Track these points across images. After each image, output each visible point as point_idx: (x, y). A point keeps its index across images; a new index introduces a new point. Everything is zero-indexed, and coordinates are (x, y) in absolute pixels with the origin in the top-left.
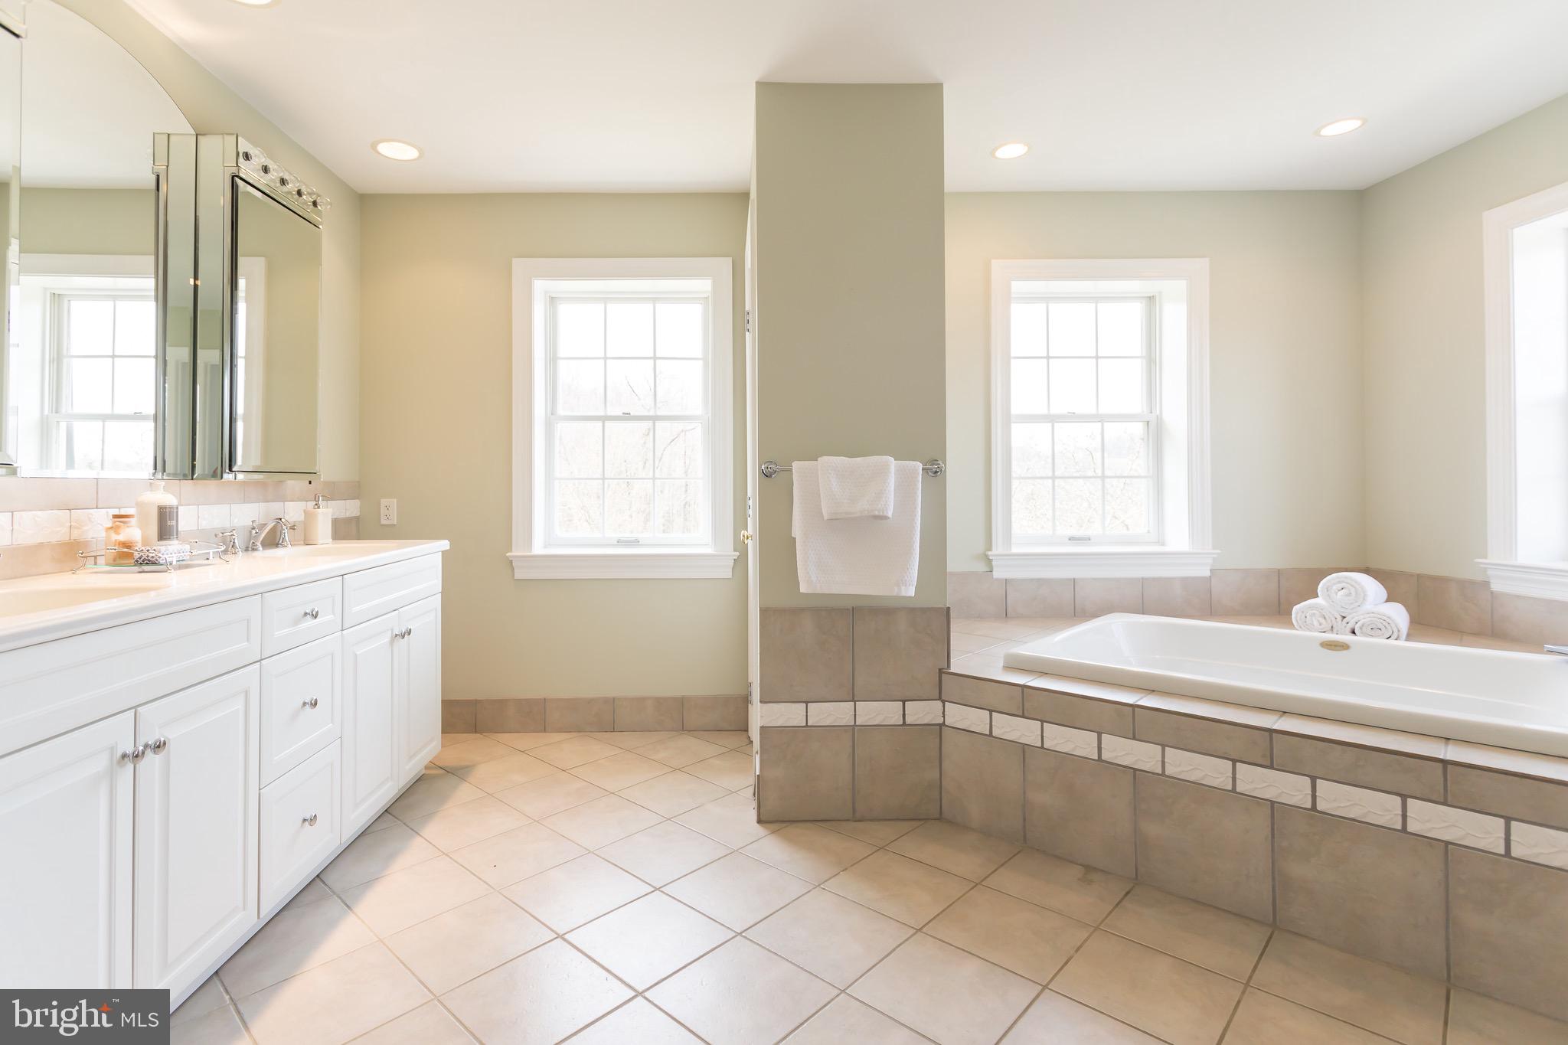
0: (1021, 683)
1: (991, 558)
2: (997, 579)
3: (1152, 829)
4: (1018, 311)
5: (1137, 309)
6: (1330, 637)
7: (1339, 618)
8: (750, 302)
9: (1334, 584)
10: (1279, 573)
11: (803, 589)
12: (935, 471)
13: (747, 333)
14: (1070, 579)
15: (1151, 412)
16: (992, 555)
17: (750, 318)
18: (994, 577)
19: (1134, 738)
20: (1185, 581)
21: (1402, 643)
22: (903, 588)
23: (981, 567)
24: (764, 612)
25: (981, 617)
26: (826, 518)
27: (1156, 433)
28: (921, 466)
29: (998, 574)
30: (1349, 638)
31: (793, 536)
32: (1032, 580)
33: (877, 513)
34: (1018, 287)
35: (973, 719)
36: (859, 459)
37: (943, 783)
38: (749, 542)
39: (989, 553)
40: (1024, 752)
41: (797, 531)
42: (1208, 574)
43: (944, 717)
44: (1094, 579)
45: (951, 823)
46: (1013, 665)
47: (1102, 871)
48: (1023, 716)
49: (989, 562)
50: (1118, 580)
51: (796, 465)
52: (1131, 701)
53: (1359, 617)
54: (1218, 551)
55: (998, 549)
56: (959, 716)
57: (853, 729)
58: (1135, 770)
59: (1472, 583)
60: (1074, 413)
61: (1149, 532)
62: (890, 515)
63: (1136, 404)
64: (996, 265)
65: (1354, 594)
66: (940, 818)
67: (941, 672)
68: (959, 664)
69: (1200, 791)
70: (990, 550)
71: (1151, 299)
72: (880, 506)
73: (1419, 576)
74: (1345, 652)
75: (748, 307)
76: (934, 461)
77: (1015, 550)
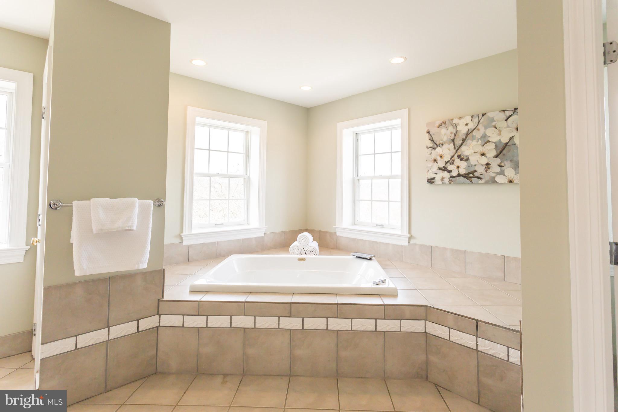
0: (198, 300)
1: (182, 236)
2: (185, 245)
3: (250, 351)
4: (198, 129)
5: (242, 135)
6: (300, 256)
7: (302, 249)
8: (46, 101)
9: (301, 238)
10: (284, 233)
11: (77, 273)
12: (160, 204)
13: (43, 120)
14: (215, 242)
15: (246, 175)
16: (183, 235)
17: (45, 111)
18: (184, 245)
19: (245, 315)
20: (257, 239)
21: (318, 256)
22: (141, 265)
23: (178, 241)
24: (47, 290)
25: (177, 263)
26: (95, 232)
27: (247, 182)
28: (152, 203)
29: (185, 243)
30: (304, 256)
31: (71, 242)
32: (200, 244)
33: (127, 228)
34: (198, 119)
35: (175, 321)
36: (117, 200)
37: (158, 354)
38: (39, 245)
39: (182, 234)
40: (198, 331)
41: (74, 239)
42: (263, 235)
43: (160, 322)
44: (225, 241)
45: (161, 373)
46: (194, 291)
47: (231, 374)
48: (199, 315)
49: (181, 238)
50: (233, 241)
51: (75, 203)
52: (243, 300)
53: (307, 248)
54: (267, 227)
55: (186, 232)
56: (167, 320)
57: (107, 343)
58: (244, 328)
59: (332, 233)
60: (219, 173)
61: (244, 220)
62: (135, 228)
63: (241, 171)
64: (190, 109)
65: (306, 241)
66: (156, 373)
67: (159, 301)
68: (168, 296)
69: (267, 331)
70: (182, 232)
71: (247, 132)
72: (129, 224)
73: (320, 231)
74: (304, 262)
75: (44, 104)
76: (159, 200)
77: (194, 231)
